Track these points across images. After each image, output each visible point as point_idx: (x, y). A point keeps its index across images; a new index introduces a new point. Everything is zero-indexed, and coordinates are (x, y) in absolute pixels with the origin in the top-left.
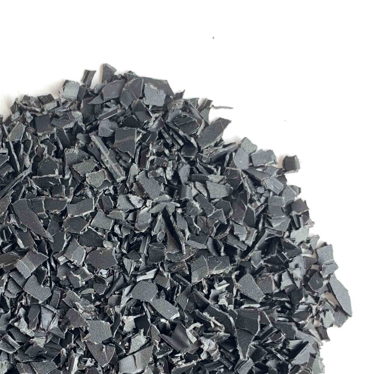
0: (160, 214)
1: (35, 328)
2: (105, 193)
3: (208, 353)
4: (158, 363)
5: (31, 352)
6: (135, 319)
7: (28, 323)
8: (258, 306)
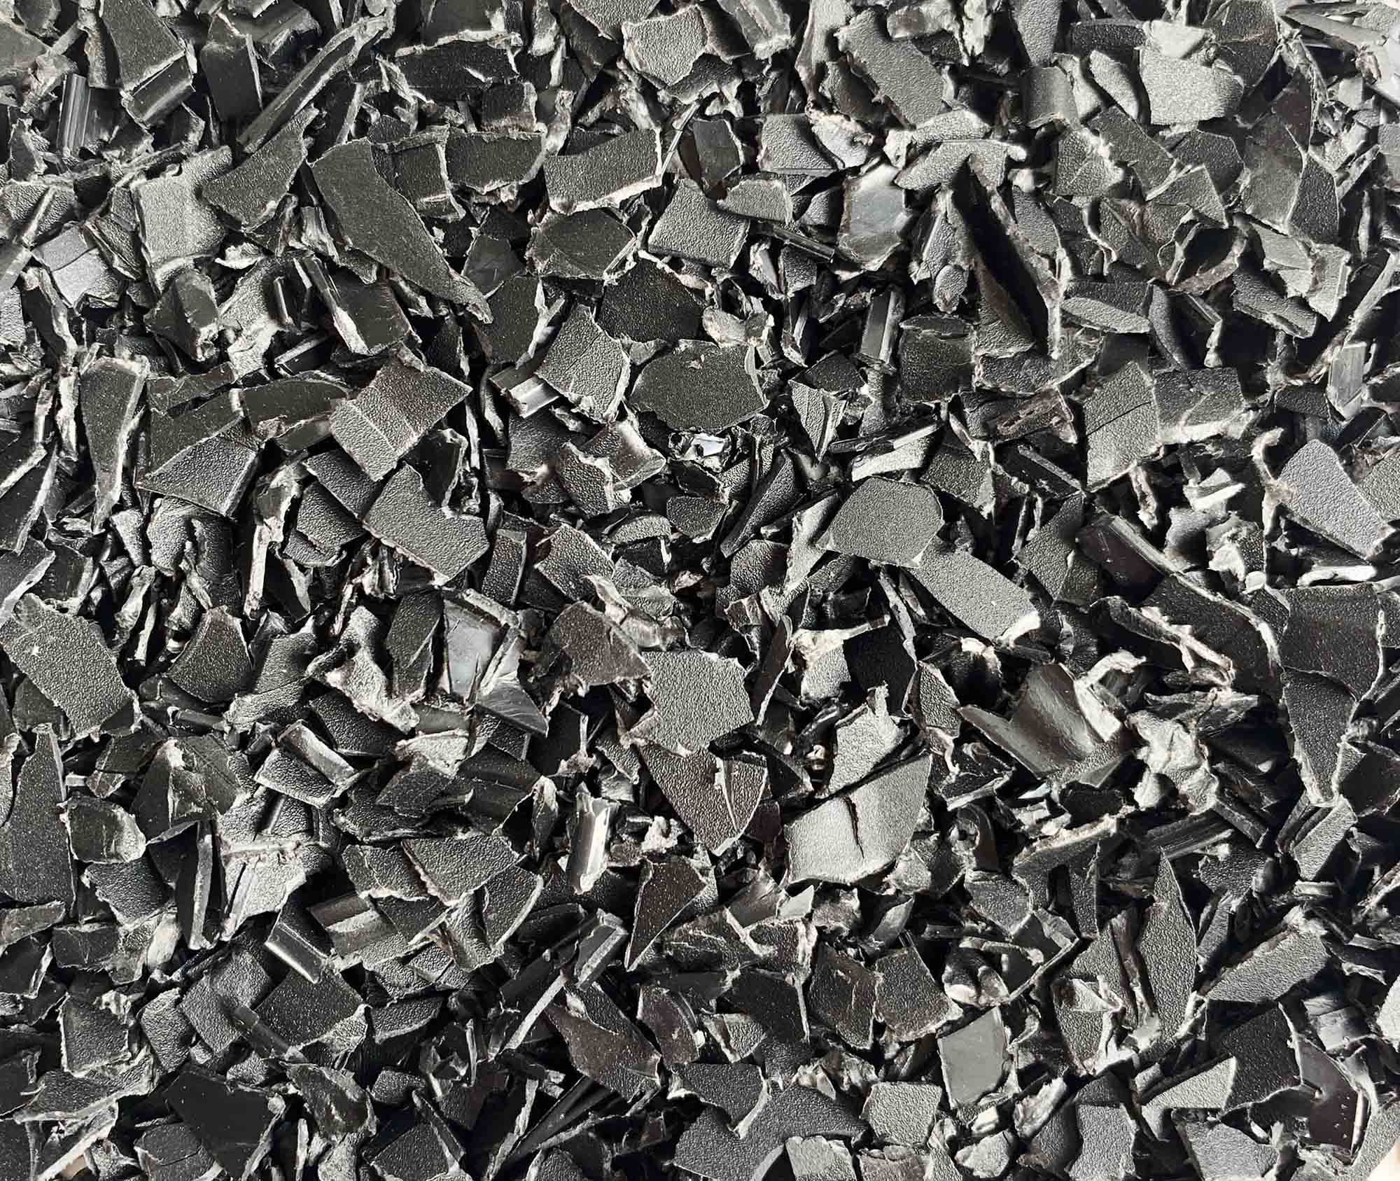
0: (945, 192)
1: (420, 692)
2: (708, 112)
3: (1162, 779)
4: (954, 833)
5: (405, 797)
6: (848, 645)
7: (388, 673)
8: (1363, 573)
